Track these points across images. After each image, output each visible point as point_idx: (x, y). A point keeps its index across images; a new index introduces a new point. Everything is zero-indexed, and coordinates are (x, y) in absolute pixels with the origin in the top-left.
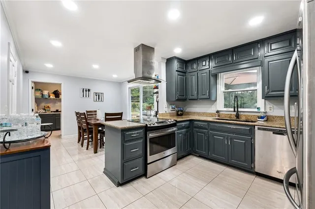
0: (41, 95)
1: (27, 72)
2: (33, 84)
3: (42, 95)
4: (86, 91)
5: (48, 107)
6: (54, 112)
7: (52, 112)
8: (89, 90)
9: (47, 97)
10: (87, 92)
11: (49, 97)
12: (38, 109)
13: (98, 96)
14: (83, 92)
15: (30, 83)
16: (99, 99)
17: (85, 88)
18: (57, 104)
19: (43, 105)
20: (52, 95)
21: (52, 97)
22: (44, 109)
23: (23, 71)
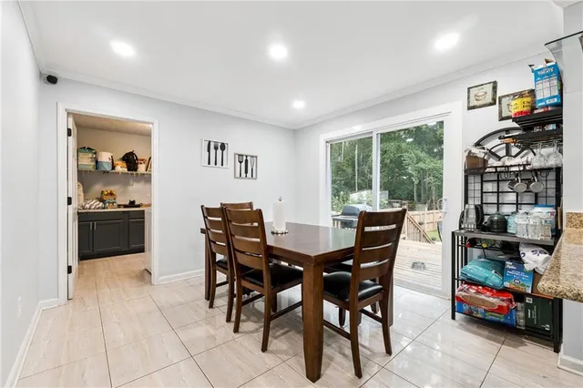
0: (93, 163)
1: (52, 80)
2: (71, 120)
3: (97, 162)
4: (216, 148)
5: (111, 194)
6: (125, 206)
7: (119, 206)
8: (223, 147)
9: (108, 168)
10: (219, 151)
11: (113, 168)
12: (86, 200)
13: (243, 164)
14: (209, 151)
15: (62, 115)
16: (246, 172)
17: (214, 139)
18: (130, 188)
19: (98, 188)
20: (120, 162)
21: (121, 168)
22: (101, 200)
23: (41, 74)
